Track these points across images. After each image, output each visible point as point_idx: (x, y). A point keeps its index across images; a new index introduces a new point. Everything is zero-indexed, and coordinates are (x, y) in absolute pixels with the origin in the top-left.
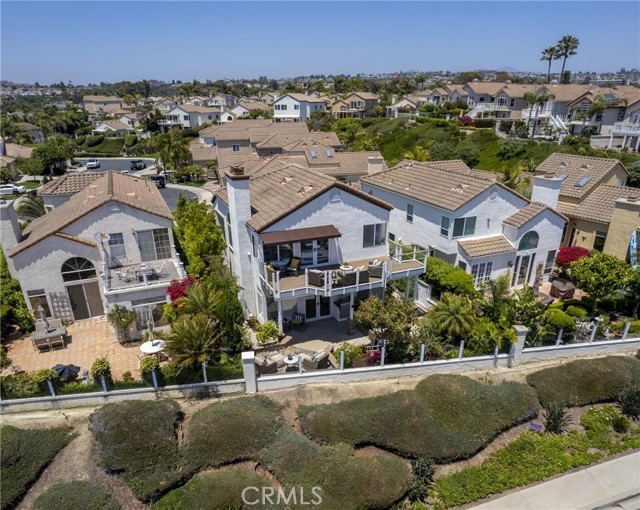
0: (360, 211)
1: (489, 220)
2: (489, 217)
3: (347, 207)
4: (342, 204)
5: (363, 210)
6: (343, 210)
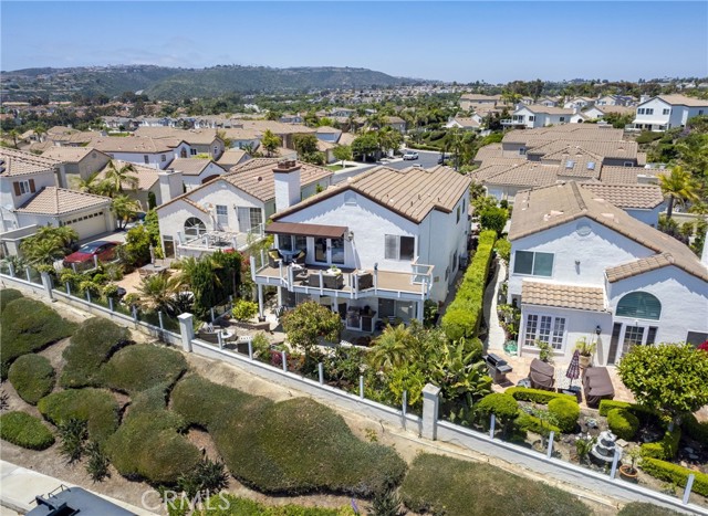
0: (380, 218)
1: (578, 263)
2: (578, 259)
3: (364, 211)
4: (358, 208)
5: (384, 218)
6: (360, 214)
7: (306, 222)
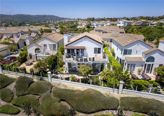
0: (93, 44)
1: (137, 51)
2: (137, 50)
3: (89, 42)
4: (88, 41)
5: (94, 43)
6: (88, 43)
7: (74, 46)
